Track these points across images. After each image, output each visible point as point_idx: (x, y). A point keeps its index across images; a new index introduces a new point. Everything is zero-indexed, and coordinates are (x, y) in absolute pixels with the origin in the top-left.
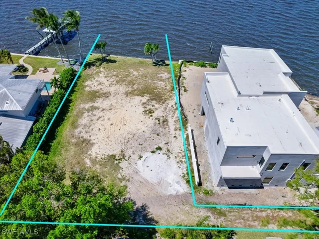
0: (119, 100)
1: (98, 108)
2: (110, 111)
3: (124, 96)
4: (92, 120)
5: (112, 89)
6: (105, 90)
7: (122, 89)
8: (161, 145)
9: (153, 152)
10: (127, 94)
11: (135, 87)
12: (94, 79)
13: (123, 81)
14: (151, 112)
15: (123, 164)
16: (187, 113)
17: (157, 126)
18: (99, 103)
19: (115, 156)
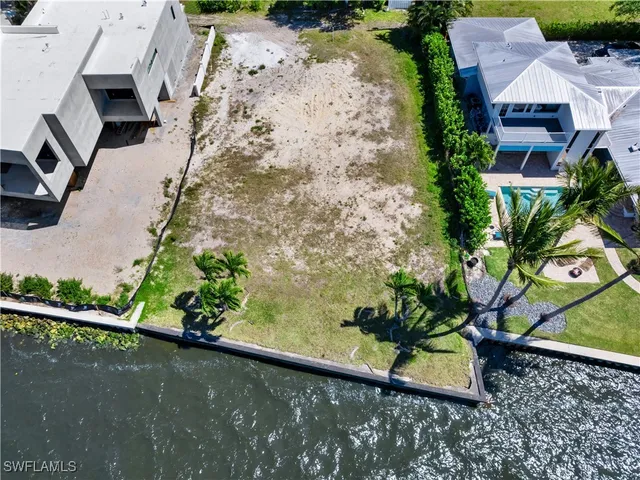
0: (324, 156)
1: (367, 137)
2: (340, 130)
3: (315, 167)
4: (369, 112)
5: (346, 189)
8: (249, 77)
9: (262, 67)
10: (308, 175)
11: (288, 197)
12: (403, 227)
14: (257, 130)
15: (305, 55)
17: (249, 104)
18: (367, 151)
19: (318, 62)
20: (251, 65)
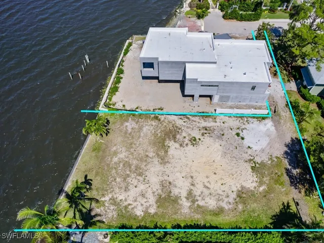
1: (190, 192)
2: (194, 177)
4: (210, 194)
8: (234, 133)
9: (243, 139)
10: (164, 163)
12: (129, 205)
14: (193, 140)
15: (258, 160)
19: (252, 167)
20: (244, 133)
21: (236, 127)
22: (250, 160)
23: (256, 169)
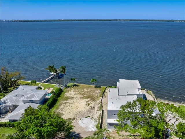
0: (77, 100)
1: (68, 103)
3: (79, 99)
4: (65, 107)
5: (75, 96)
6: (72, 97)
7: (79, 96)
8: (90, 116)
9: (86, 118)
10: (81, 98)
11: (85, 95)
12: (69, 92)
13: (80, 93)
14: (89, 104)
15: (74, 121)
16: (103, 105)
17: (90, 109)
18: (69, 101)
19: (71, 119)
20: (89, 119)
21: (93, 117)
22: (74, 119)
23: (70, 120)
